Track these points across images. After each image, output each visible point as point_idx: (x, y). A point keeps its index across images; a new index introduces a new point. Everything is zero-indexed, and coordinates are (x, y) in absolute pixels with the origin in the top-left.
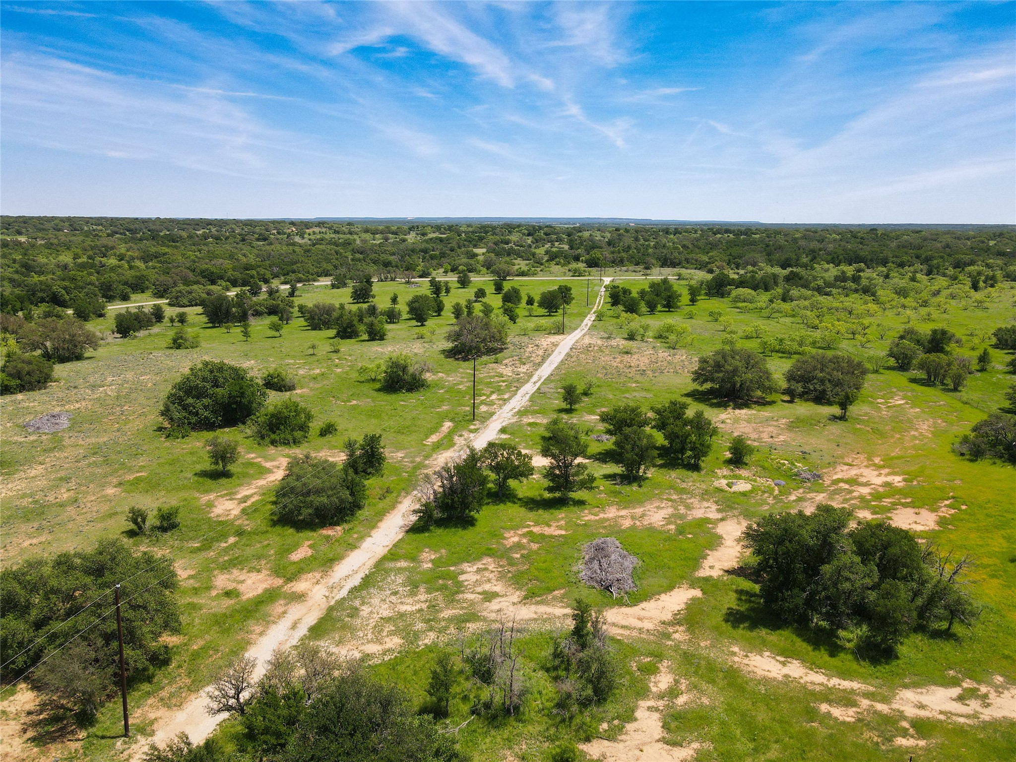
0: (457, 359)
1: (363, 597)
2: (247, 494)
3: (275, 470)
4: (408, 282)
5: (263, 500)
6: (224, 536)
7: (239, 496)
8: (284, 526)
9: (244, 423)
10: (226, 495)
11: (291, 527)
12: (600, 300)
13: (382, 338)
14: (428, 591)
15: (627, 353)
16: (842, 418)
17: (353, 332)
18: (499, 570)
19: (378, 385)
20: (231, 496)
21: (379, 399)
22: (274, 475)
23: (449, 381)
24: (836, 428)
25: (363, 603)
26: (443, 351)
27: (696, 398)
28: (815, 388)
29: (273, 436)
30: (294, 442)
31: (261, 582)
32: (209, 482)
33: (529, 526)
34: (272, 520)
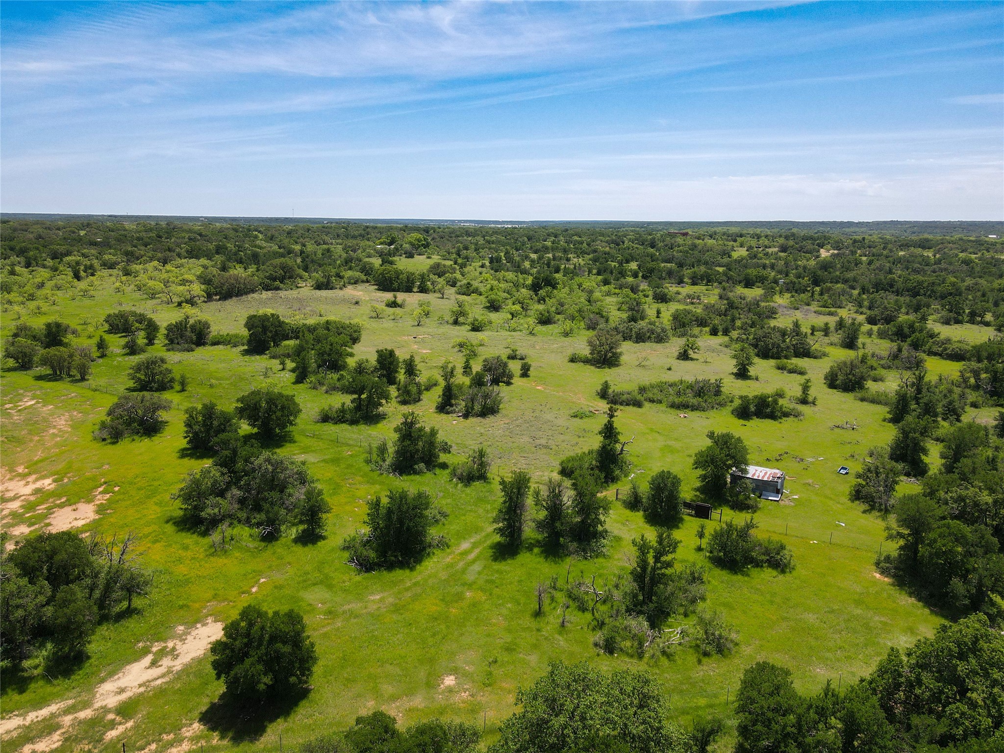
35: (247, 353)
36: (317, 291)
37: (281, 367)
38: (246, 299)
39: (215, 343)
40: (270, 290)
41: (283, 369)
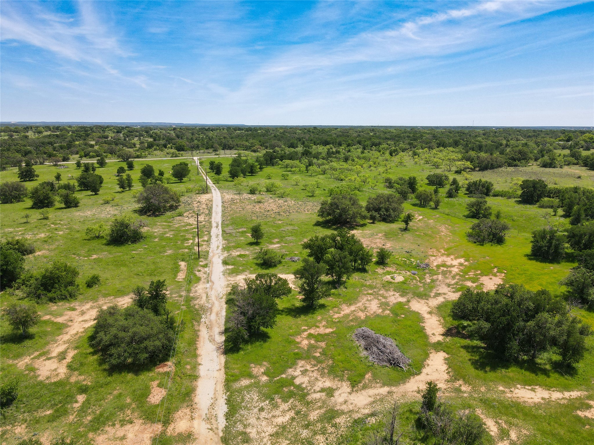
0: (149, 216)
1: (240, 421)
2: (61, 351)
3: (70, 324)
4: (56, 165)
5: (81, 354)
6: (70, 398)
7: (54, 354)
8: (120, 373)
9: (11, 287)
10: (40, 355)
11: (128, 372)
12: (202, 171)
13: (76, 206)
14: (285, 400)
15: (260, 202)
16: (406, 229)
17: (48, 203)
18: (316, 368)
19: (104, 242)
20: (45, 355)
21: (113, 252)
22: (72, 328)
23: (156, 232)
24: (407, 235)
25: (245, 426)
26: (135, 211)
27: (322, 226)
28: (384, 214)
29: (50, 295)
30: (70, 296)
31: (142, 432)
32: (14, 347)
33: (305, 330)
34: (105, 370)
35: (519, 202)
36: (544, 169)
37: (554, 213)
38: (498, 171)
39: (495, 195)
40: (511, 166)
41: (555, 215)
